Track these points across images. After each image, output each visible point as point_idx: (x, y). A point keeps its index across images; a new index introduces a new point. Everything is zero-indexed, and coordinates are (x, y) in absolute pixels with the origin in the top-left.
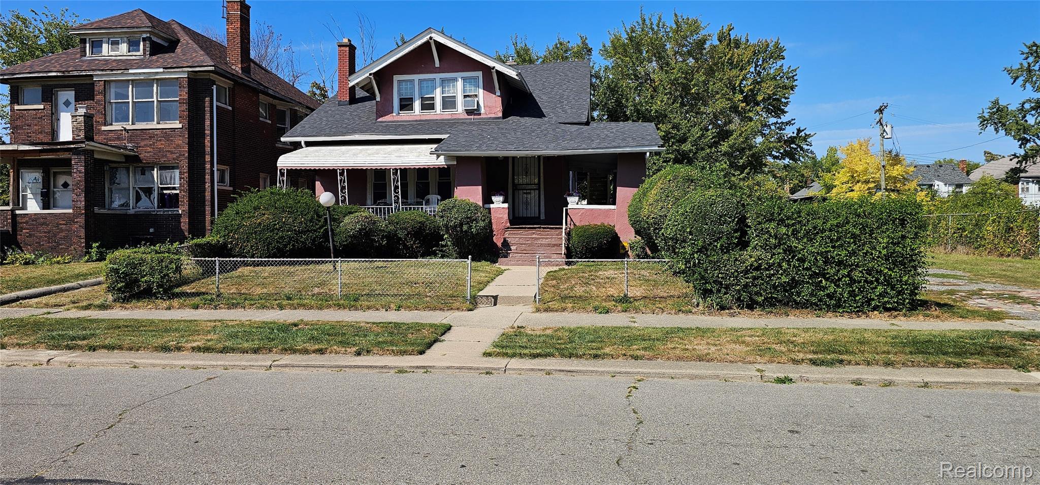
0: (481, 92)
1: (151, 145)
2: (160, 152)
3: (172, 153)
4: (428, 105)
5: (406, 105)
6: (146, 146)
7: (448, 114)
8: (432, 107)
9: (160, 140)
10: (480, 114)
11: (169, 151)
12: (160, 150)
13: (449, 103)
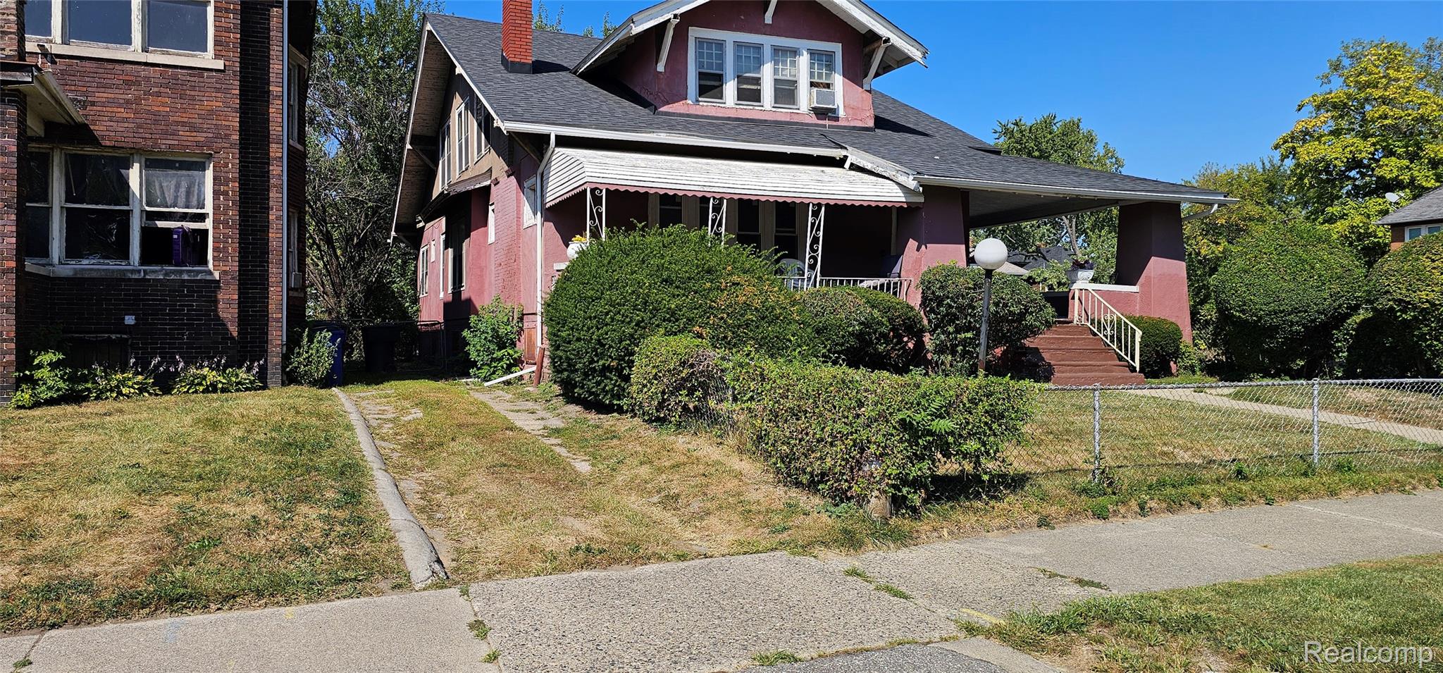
0: (838, 80)
1: (128, 102)
2: (156, 122)
3: (193, 128)
4: (750, 94)
5: (711, 85)
6: (111, 102)
7: (783, 114)
8: (755, 96)
9: (158, 94)
10: (837, 119)
11: (183, 124)
12: (156, 118)
13: (786, 92)
